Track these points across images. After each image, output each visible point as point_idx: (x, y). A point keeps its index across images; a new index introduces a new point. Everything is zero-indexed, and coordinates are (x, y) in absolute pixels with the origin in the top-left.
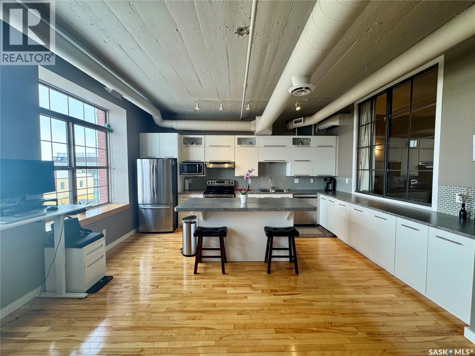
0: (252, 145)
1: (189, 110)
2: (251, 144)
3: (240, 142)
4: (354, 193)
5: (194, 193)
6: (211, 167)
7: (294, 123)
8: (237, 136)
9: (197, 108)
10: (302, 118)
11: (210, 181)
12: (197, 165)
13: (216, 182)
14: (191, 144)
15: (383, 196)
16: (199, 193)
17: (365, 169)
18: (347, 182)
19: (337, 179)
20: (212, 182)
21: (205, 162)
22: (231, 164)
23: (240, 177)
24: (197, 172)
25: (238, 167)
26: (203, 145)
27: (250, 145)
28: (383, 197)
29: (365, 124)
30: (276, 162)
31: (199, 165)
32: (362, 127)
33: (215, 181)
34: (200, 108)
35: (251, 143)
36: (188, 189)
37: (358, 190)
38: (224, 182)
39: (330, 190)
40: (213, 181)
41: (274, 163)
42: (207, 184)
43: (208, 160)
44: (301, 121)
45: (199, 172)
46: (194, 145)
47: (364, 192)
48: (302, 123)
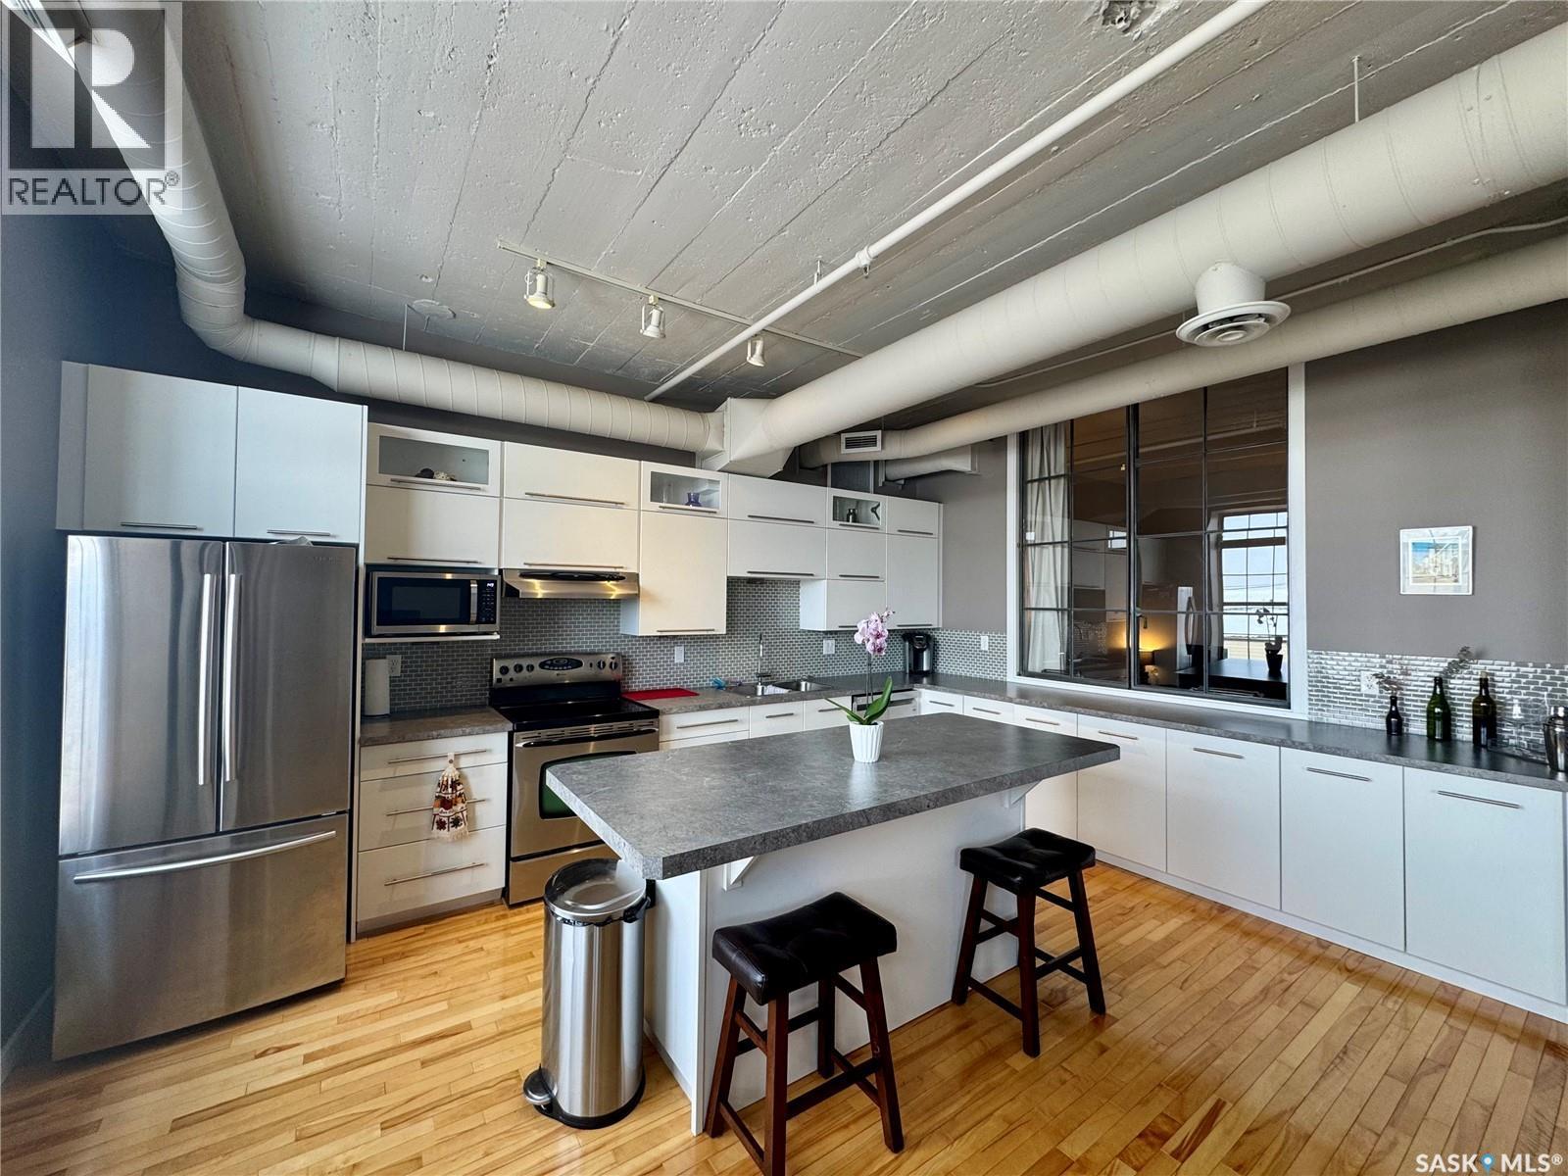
0: (700, 506)
1: (423, 304)
2: (696, 503)
3: (660, 488)
4: (1012, 676)
5: (460, 731)
6: (539, 596)
7: (843, 445)
8: (650, 467)
9: (538, 302)
10: (878, 434)
11: (511, 664)
12: (474, 586)
13: (542, 666)
14: (416, 476)
15: (1127, 686)
16: (488, 728)
17: (1038, 607)
18: (985, 647)
19: (939, 636)
20: (518, 668)
21: (500, 571)
22: (620, 582)
23: (660, 637)
24: (473, 617)
25: (653, 599)
26: (492, 488)
27: (691, 507)
28: (1130, 688)
29: (1036, 477)
30: (768, 580)
31: (482, 584)
32: (1029, 485)
33: (536, 662)
34: (553, 305)
35: (694, 501)
36: (388, 712)
37: (1023, 671)
38: (579, 664)
39: (926, 674)
40: (525, 663)
41: (762, 581)
42: (496, 674)
43: (515, 561)
44: (872, 442)
45: (478, 622)
46: (441, 479)
47: (1046, 674)
48: (879, 447)
